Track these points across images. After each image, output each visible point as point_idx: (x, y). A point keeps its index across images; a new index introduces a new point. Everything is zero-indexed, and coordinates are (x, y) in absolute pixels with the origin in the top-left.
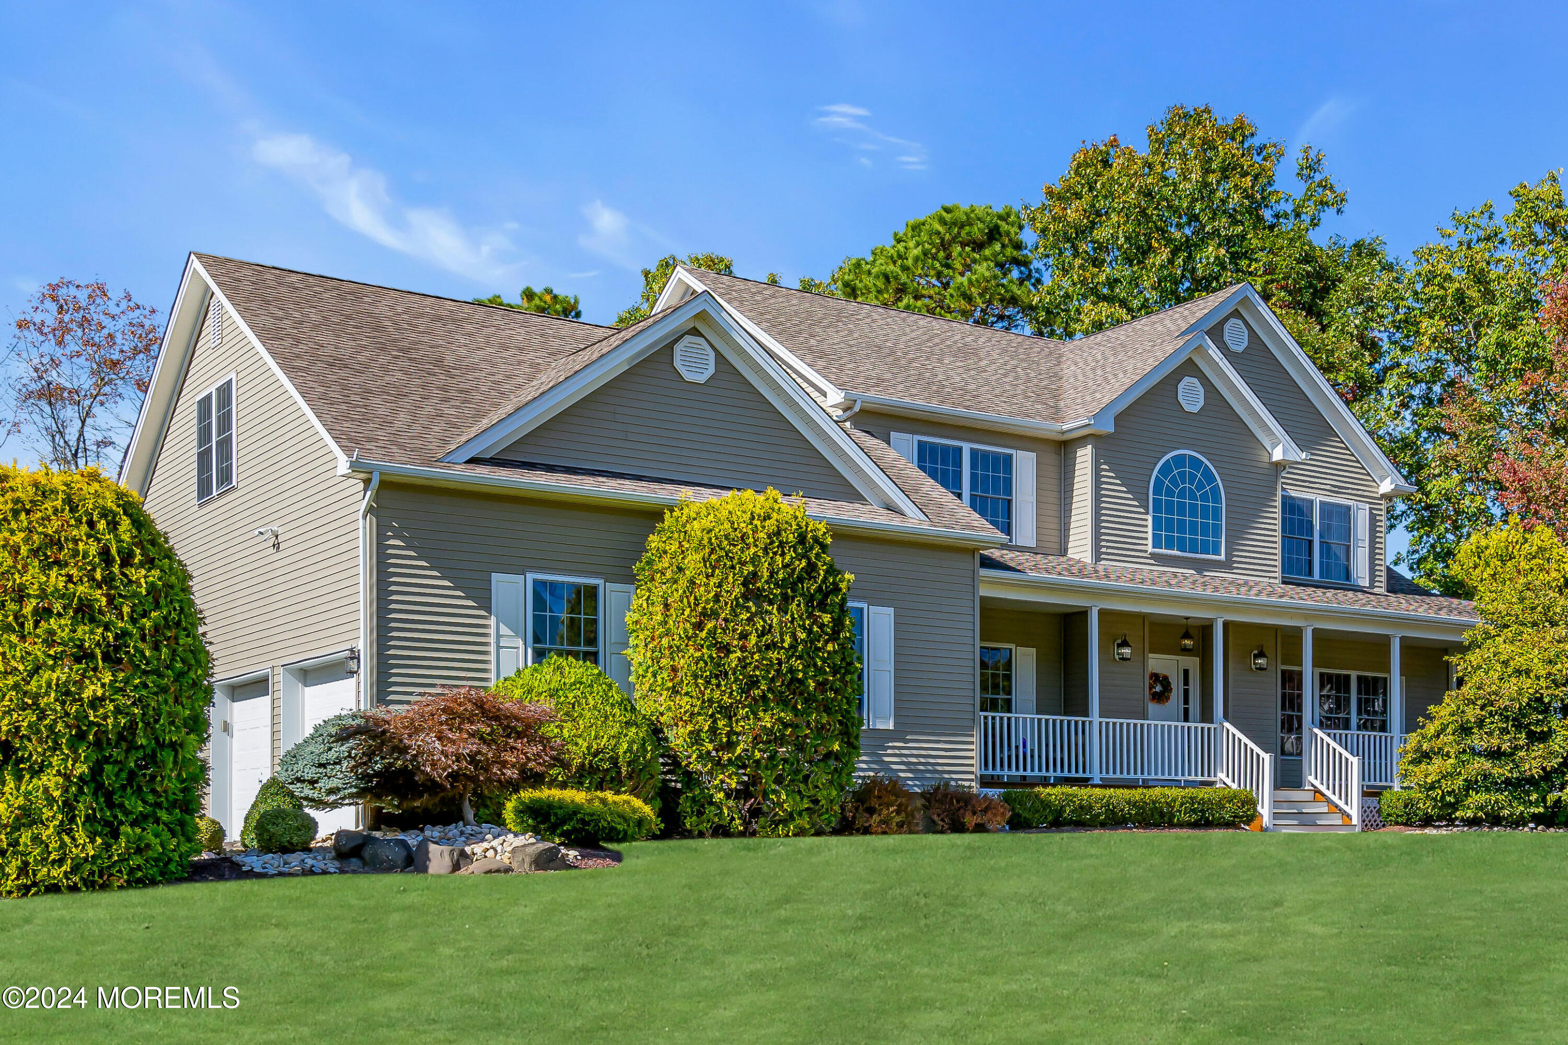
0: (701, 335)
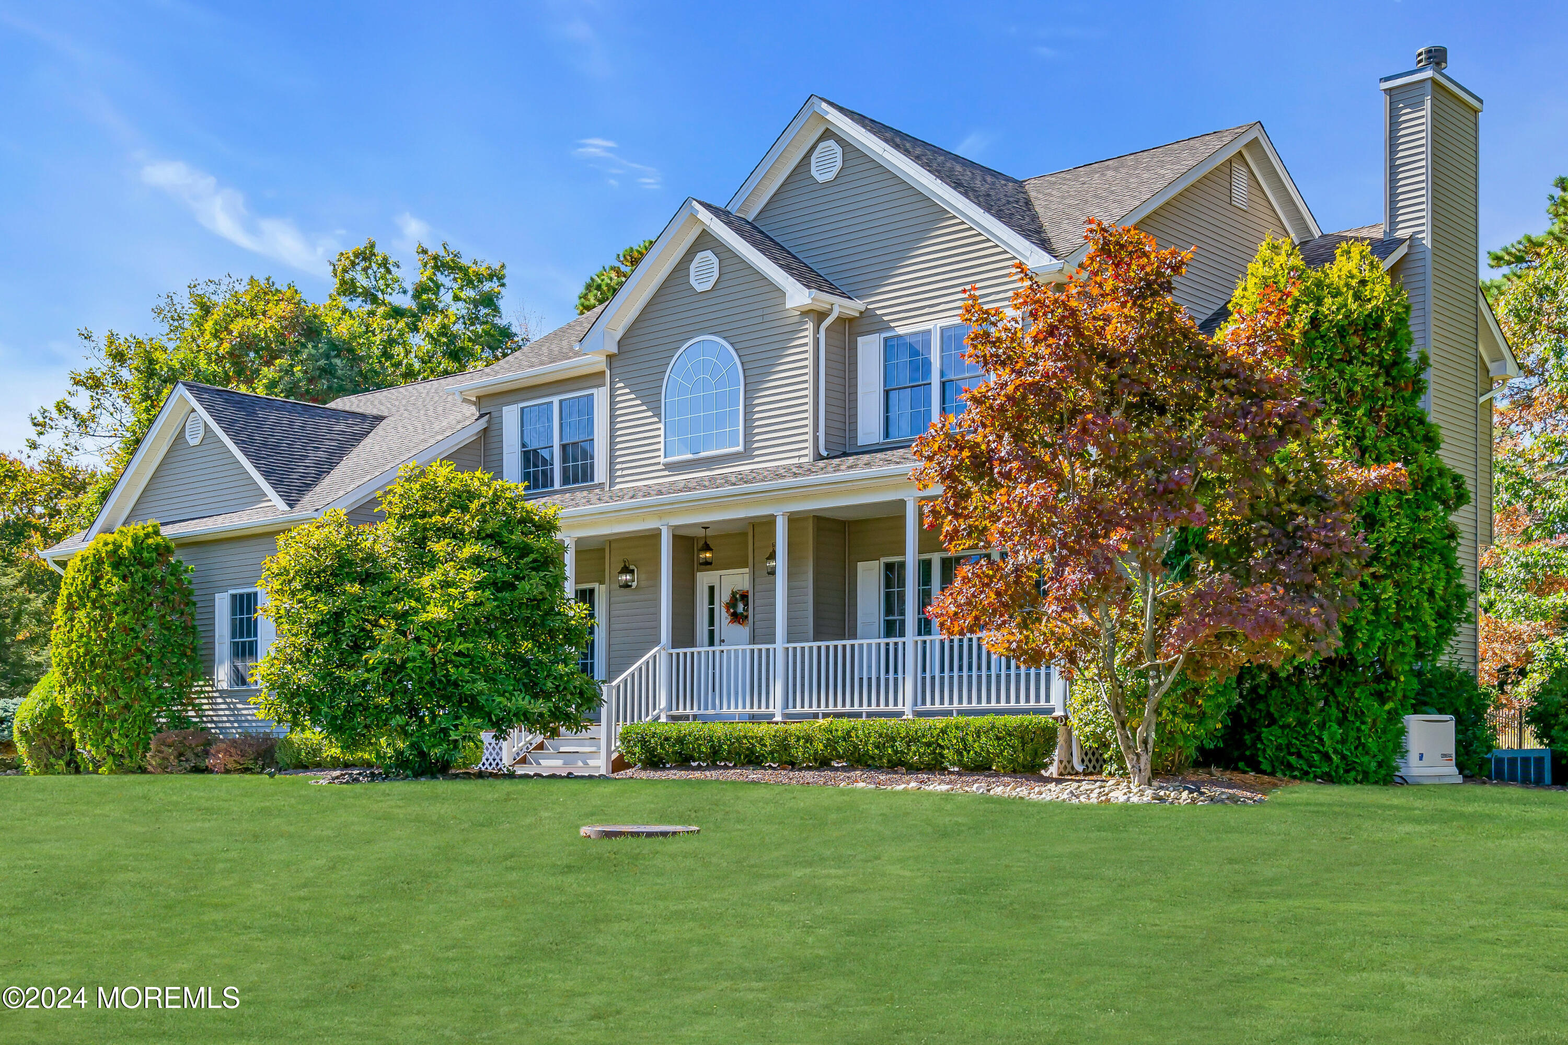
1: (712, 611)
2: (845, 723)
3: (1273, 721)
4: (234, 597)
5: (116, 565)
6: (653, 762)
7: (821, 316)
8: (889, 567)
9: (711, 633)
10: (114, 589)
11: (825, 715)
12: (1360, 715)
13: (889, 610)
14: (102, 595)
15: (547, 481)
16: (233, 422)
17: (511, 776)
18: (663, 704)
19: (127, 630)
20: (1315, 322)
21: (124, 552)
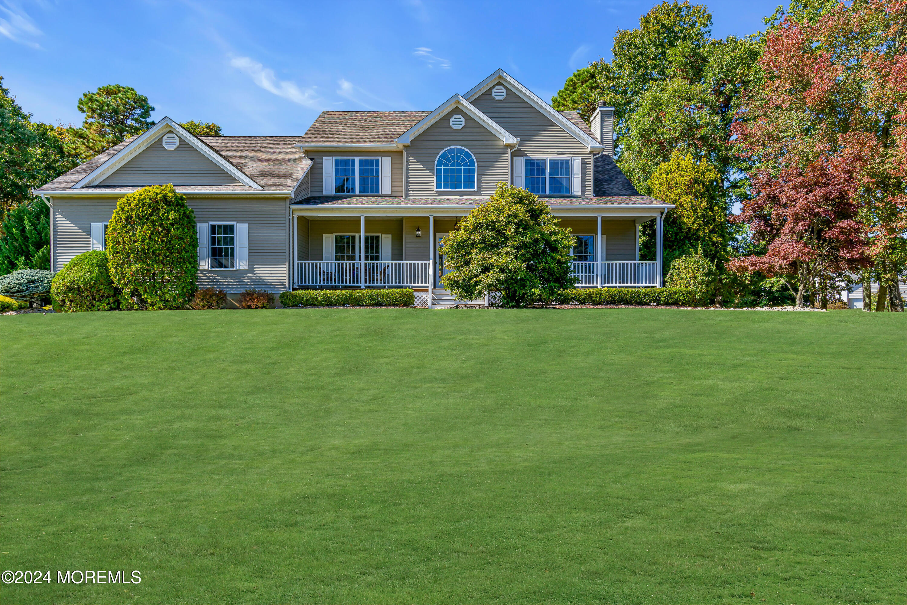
0: (173, 133)
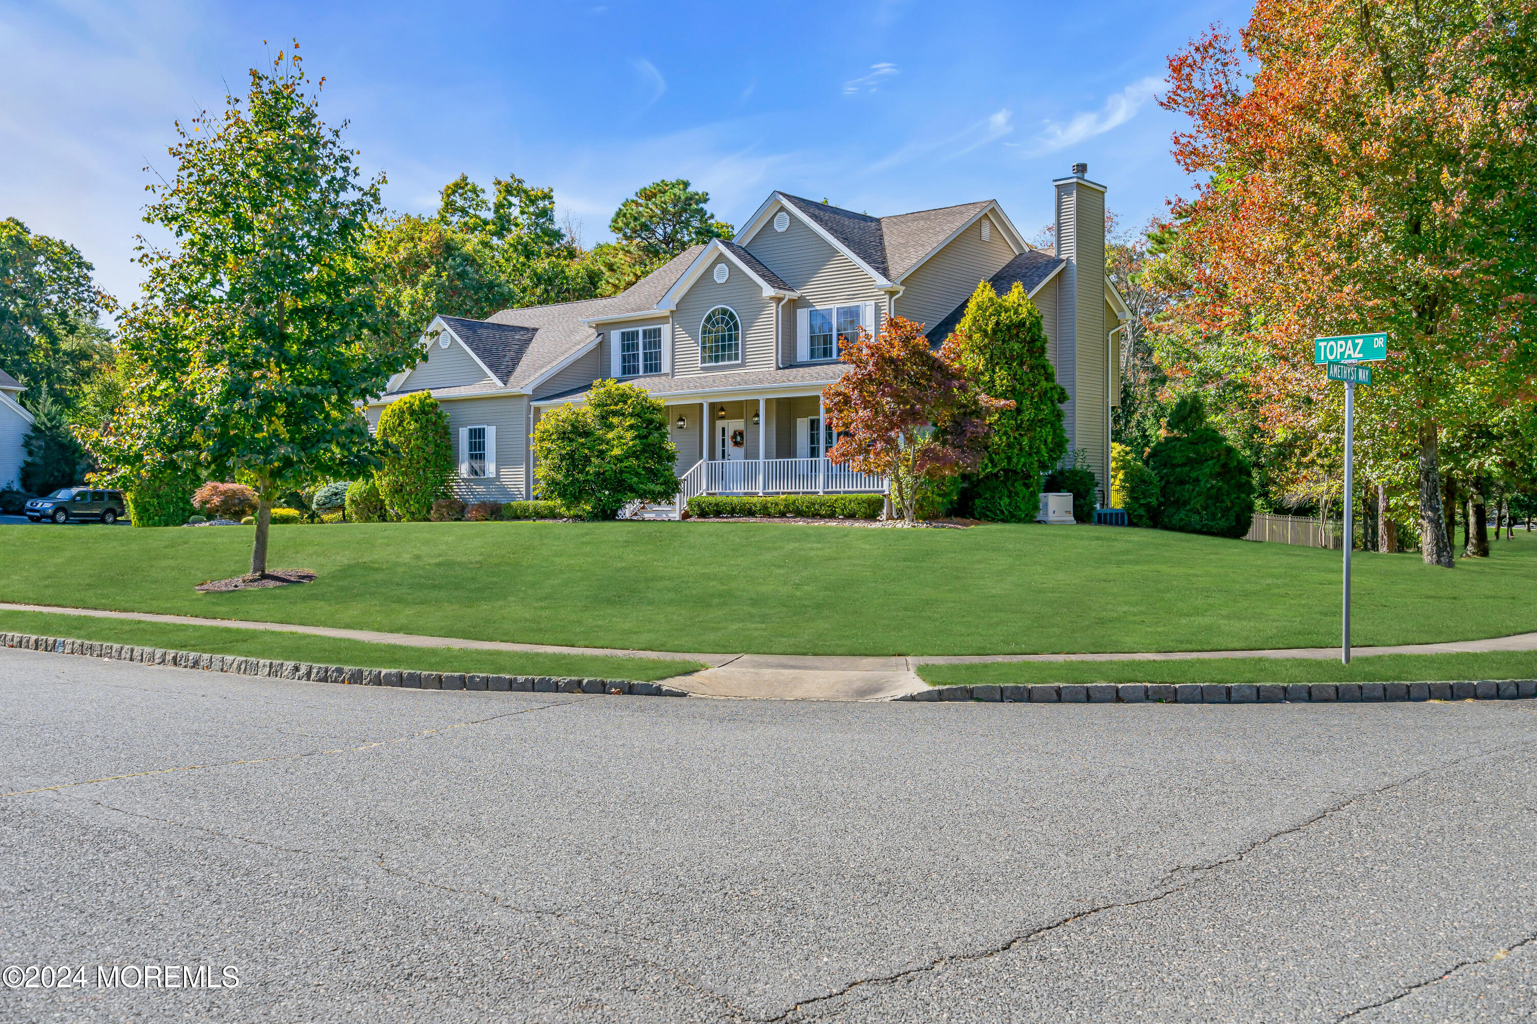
1: (723, 440)
2: (793, 497)
3: (980, 497)
4: (471, 430)
5: (411, 414)
6: (703, 514)
7: (779, 300)
8: (812, 422)
9: (723, 451)
10: (412, 427)
11: (783, 493)
12: (1017, 494)
13: (812, 442)
14: (404, 430)
15: (635, 370)
16: (468, 338)
17: (631, 520)
18: (704, 487)
19: (418, 448)
20: (997, 324)
21: (416, 407)
